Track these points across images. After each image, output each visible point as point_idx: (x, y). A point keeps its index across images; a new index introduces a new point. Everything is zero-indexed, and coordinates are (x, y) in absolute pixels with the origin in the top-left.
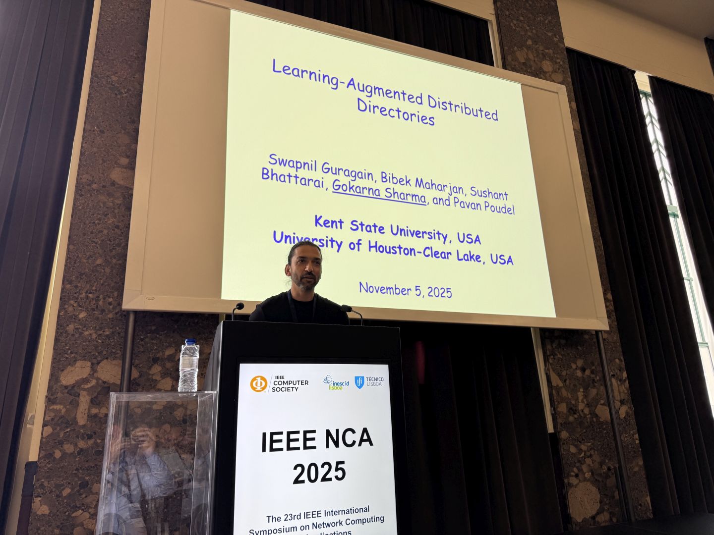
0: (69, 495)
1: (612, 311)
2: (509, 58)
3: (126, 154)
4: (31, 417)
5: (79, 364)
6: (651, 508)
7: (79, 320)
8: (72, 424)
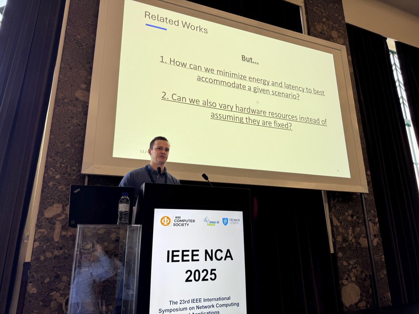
0: (49, 283)
1: (370, 181)
2: (312, 29)
3: (85, 82)
4: (27, 236)
5: (55, 205)
6: (390, 299)
7: (56, 180)
8: (51, 241)
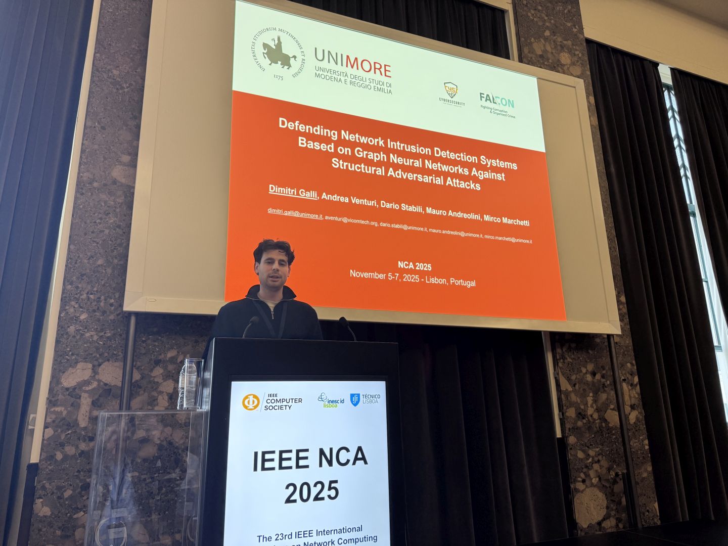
0: (71, 497)
1: (625, 313)
2: (526, 50)
3: (128, 151)
4: (32, 419)
5: (80, 365)
6: (658, 514)
7: (80, 322)
8: (73, 426)
